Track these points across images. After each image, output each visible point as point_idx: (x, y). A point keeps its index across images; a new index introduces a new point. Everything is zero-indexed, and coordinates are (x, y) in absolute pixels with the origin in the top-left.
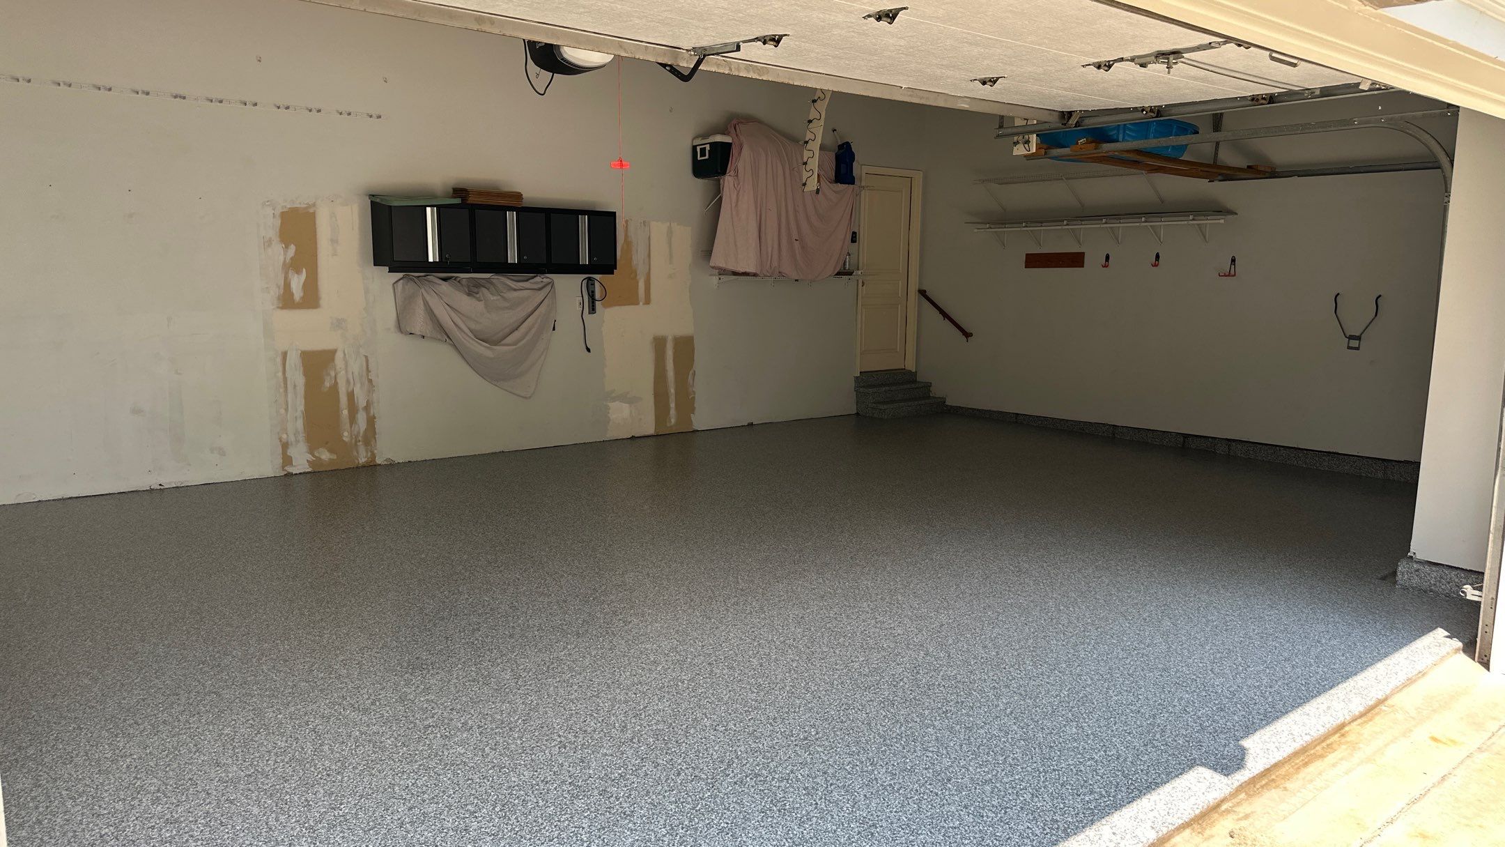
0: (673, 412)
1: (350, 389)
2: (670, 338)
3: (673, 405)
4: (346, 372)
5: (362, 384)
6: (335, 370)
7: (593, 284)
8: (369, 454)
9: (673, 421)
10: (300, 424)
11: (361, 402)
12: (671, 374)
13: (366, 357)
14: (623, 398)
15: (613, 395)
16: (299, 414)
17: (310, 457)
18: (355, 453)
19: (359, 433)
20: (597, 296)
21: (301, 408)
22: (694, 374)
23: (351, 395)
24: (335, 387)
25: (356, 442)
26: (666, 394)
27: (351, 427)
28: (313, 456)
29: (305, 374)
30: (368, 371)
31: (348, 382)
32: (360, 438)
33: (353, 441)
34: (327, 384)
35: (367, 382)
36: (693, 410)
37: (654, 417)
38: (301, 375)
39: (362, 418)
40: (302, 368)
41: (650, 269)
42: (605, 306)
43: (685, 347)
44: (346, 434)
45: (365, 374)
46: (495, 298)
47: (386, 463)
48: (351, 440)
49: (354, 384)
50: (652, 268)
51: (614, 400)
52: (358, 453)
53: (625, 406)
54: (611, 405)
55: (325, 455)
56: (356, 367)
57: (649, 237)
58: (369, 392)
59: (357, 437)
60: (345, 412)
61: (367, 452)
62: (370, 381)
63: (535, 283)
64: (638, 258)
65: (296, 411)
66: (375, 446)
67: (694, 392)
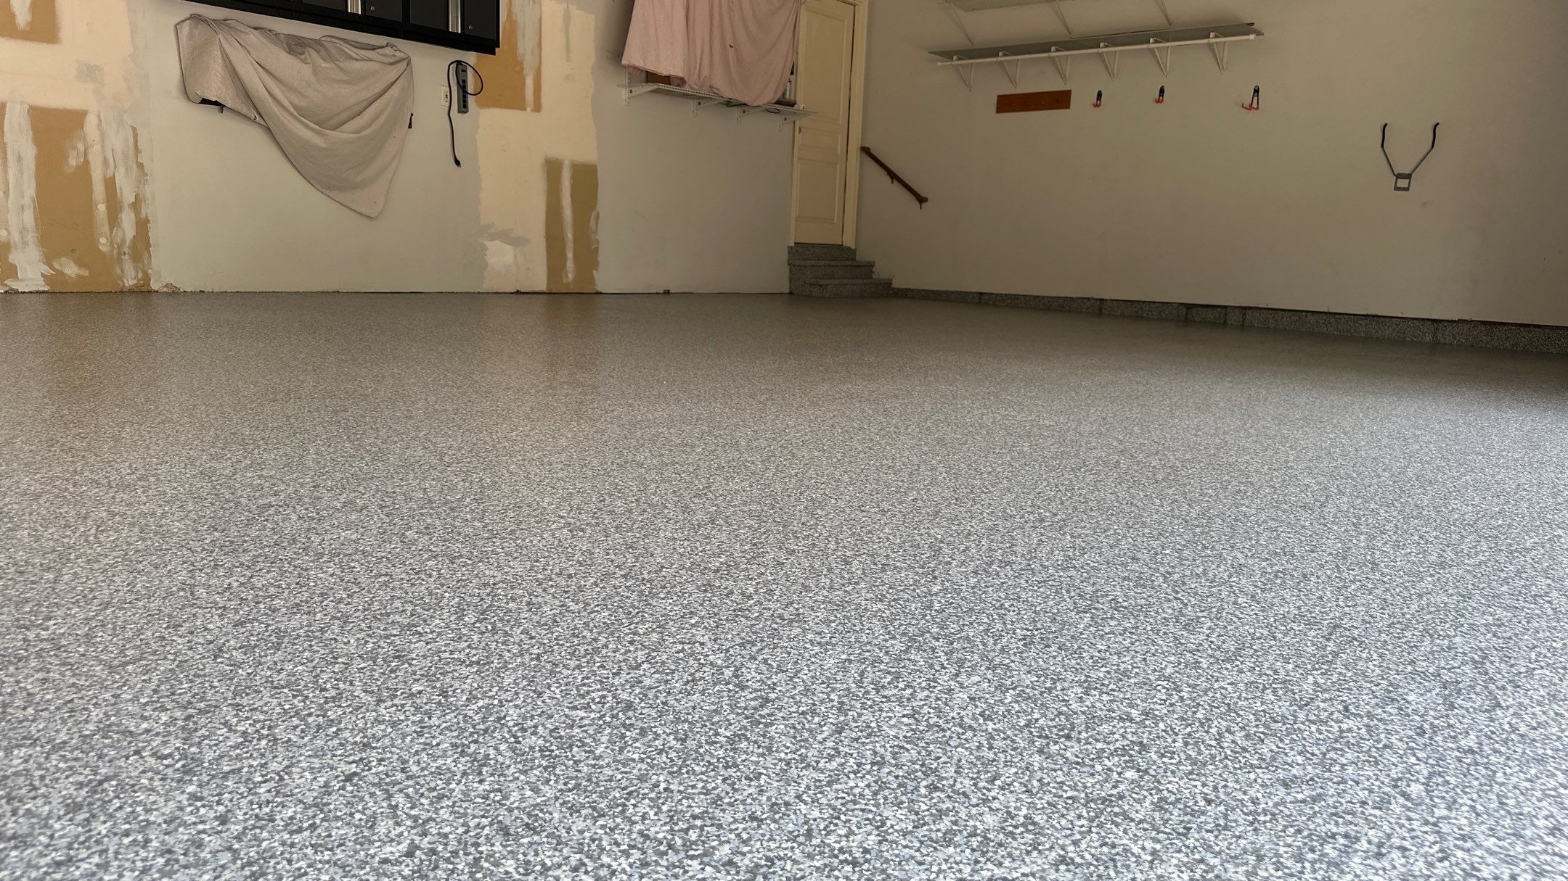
0: (570, 264)
1: (109, 174)
2: (567, 163)
3: (570, 255)
4: (103, 147)
5: (127, 169)
6: (85, 140)
7: (465, 71)
8: (140, 275)
9: (570, 276)
10: (29, 217)
11: (128, 196)
12: (568, 213)
13: (134, 129)
14: (505, 236)
15: (492, 231)
16: (27, 201)
17: (45, 269)
18: (118, 271)
19: (123, 240)
20: (470, 89)
21: (30, 191)
22: (597, 217)
23: (110, 184)
24: (85, 167)
25: (119, 254)
26: (562, 239)
27: (111, 232)
28: (51, 267)
29: (37, 141)
30: (137, 151)
31: (105, 162)
32: (126, 250)
33: (115, 252)
34: (73, 162)
35: (135, 166)
36: (595, 265)
37: (545, 268)
38: (30, 141)
39: (127, 219)
40: (31, 133)
41: (540, 63)
42: (482, 105)
43: (586, 177)
44: (103, 240)
45: (132, 152)
46: (328, 65)
47: (165, 289)
48: (112, 250)
49: (115, 167)
50: (543, 61)
51: (493, 237)
52: (122, 271)
53: (508, 249)
54: (488, 244)
55: (71, 270)
56: (118, 141)
57: (540, 19)
58: (140, 182)
59: (120, 247)
60: (102, 208)
61: (137, 271)
62: (141, 166)
63: (386, 55)
64: (525, 47)
65: (23, 197)
66: (150, 263)
67: (598, 242)
